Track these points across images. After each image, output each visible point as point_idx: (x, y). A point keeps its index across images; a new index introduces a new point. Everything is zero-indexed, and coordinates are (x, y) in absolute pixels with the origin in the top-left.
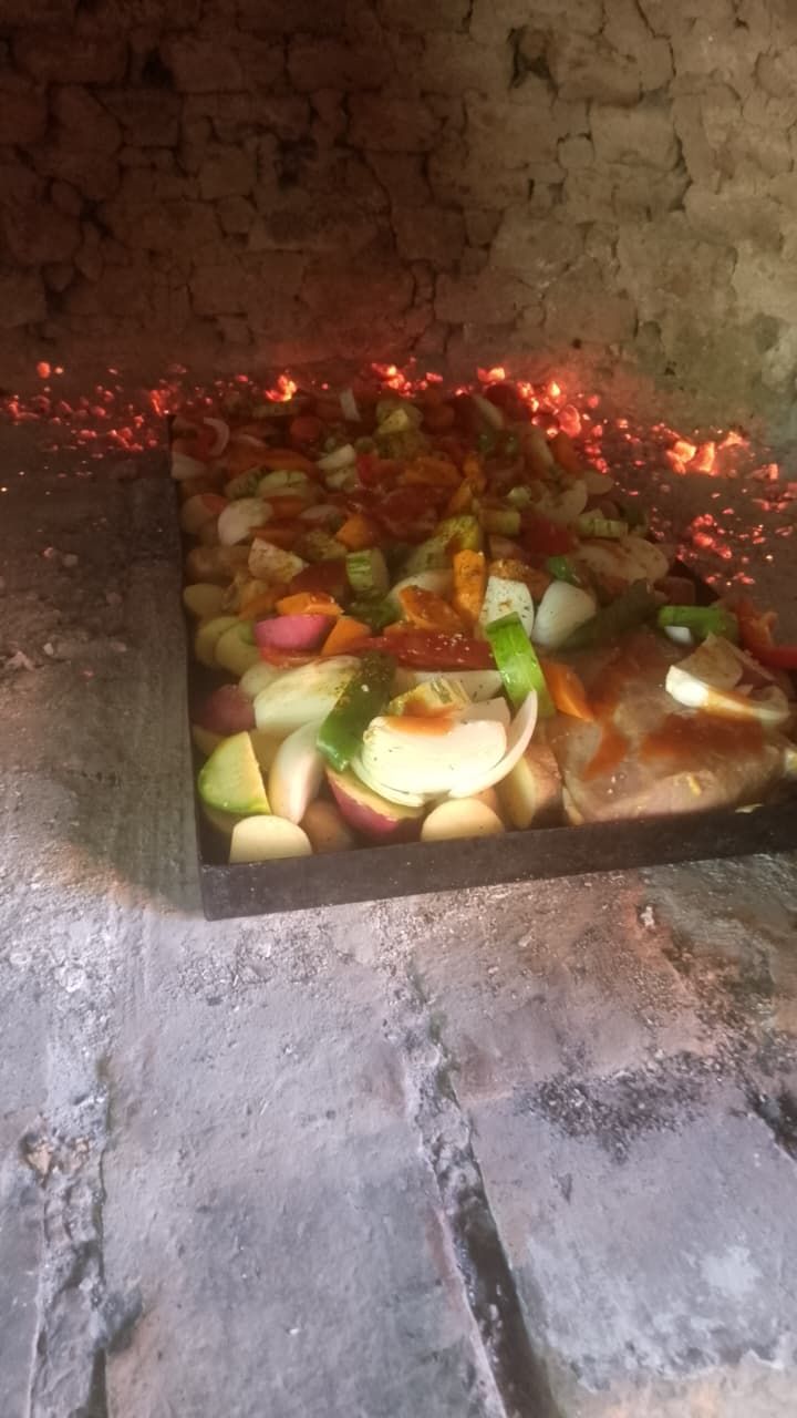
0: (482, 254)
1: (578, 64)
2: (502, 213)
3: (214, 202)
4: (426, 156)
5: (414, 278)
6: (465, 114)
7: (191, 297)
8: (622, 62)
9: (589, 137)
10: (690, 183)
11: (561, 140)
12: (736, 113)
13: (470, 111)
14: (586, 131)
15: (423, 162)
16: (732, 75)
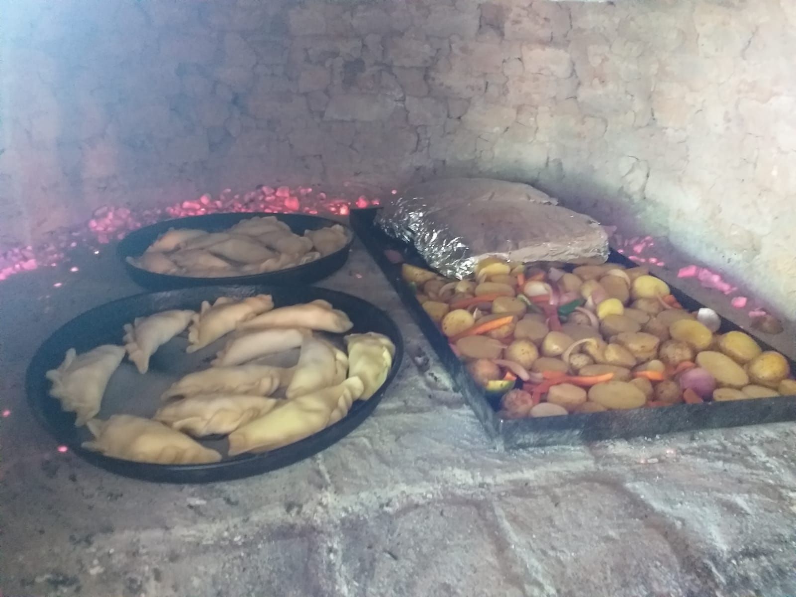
0: (457, 123)
1: (516, 22)
2: (469, 100)
3: (306, 94)
4: (427, 69)
5: (418, 135)
6: (450, 47)
7: (291, 146)
8: (542, 22)
9: (520, 59)
10: (579, 84)
11: (504, 61)
12: (607, 48)
13: (453, 46)
14: (519, 57)
15: (426, 72)
16: (605, 28)
